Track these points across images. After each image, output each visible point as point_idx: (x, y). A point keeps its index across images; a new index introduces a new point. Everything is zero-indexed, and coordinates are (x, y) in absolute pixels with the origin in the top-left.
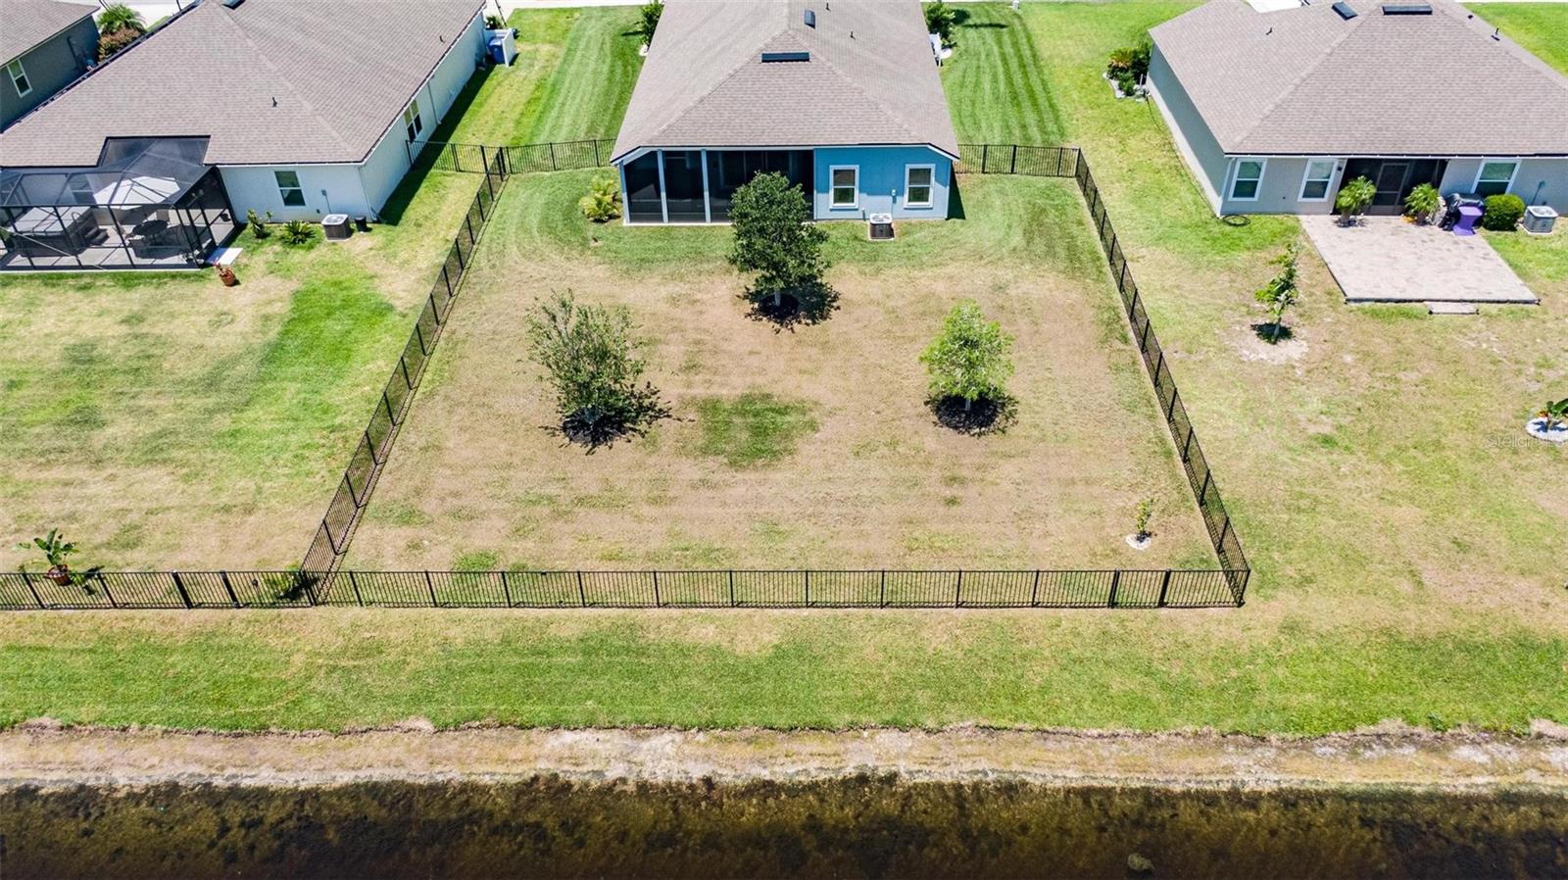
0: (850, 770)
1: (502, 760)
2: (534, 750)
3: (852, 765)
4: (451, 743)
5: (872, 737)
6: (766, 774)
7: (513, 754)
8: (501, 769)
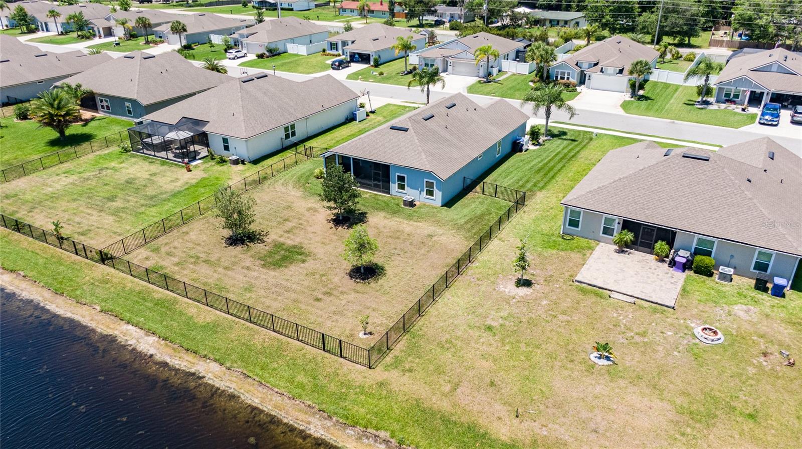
0: (193, 370)
1: (108, 327)
2: (118, 327)
3: (195, 369)
4: (101, 317)
5: (209, 363)
6: (168, 360)
7: (112, 326)
8: (105, 329)
